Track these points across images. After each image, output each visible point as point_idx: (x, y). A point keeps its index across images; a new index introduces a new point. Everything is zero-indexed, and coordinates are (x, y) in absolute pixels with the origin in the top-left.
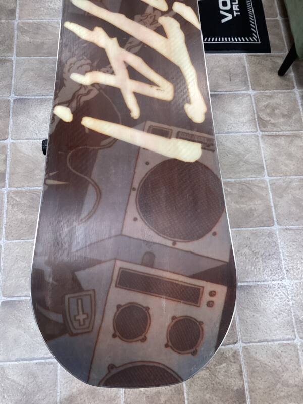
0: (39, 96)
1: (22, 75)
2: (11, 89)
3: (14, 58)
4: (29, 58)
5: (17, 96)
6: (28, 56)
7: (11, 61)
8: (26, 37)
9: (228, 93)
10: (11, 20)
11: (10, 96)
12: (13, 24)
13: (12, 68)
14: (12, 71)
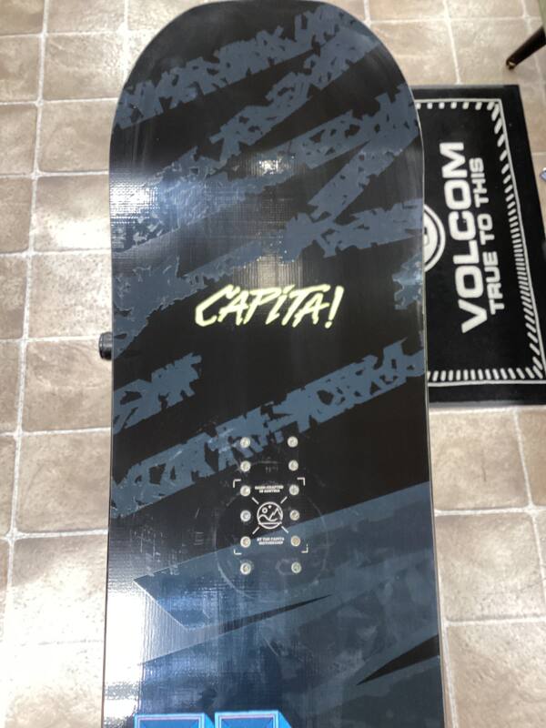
0: (70, 531)
1: (34, 477)
2: (10, 513)
3: (18, 434)
4: (50, 433)
5: (24, 531)
6: (48, 429)
7: (11, 441)
8: (44, 380)
9: (479, 512)
10: (13, 337)
11: (7, 532)
12: (18, 348)
13: (14, 460)
14: (13, 469)
